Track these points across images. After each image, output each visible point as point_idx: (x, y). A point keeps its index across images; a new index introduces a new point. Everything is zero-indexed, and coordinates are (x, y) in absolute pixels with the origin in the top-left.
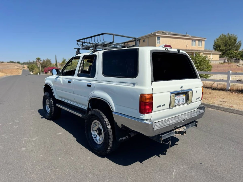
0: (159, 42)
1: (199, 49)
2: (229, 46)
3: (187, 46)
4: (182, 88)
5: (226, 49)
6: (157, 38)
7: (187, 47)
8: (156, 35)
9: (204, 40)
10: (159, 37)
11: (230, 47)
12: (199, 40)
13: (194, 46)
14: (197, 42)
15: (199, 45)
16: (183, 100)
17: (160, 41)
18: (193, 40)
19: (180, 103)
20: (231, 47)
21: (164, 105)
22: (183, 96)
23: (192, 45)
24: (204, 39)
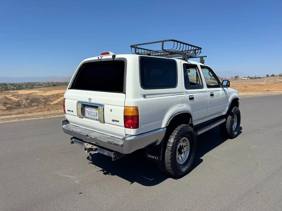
4: (90, 100)
16: (95, 114)
19: (92, 116)
21: (72, 111)
22: (95, 110)
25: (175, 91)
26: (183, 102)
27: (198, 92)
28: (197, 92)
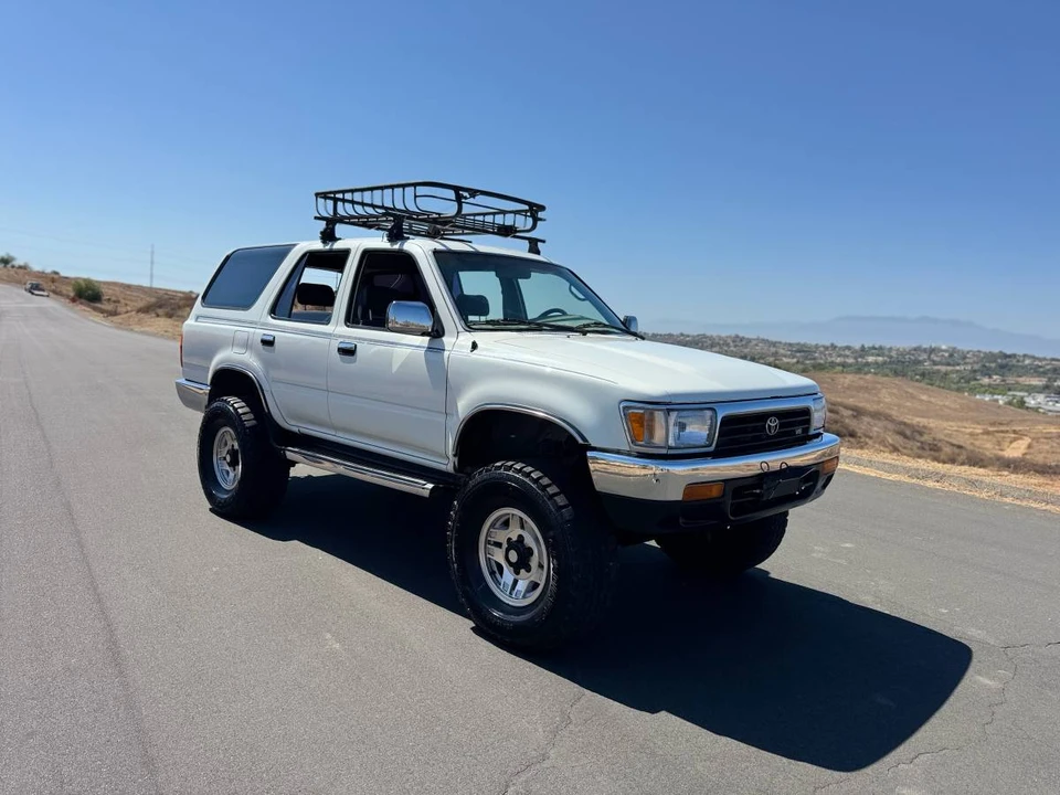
25: (243, 318)
26: (247, 345)
27: (297, 329)
28: (293, 329)
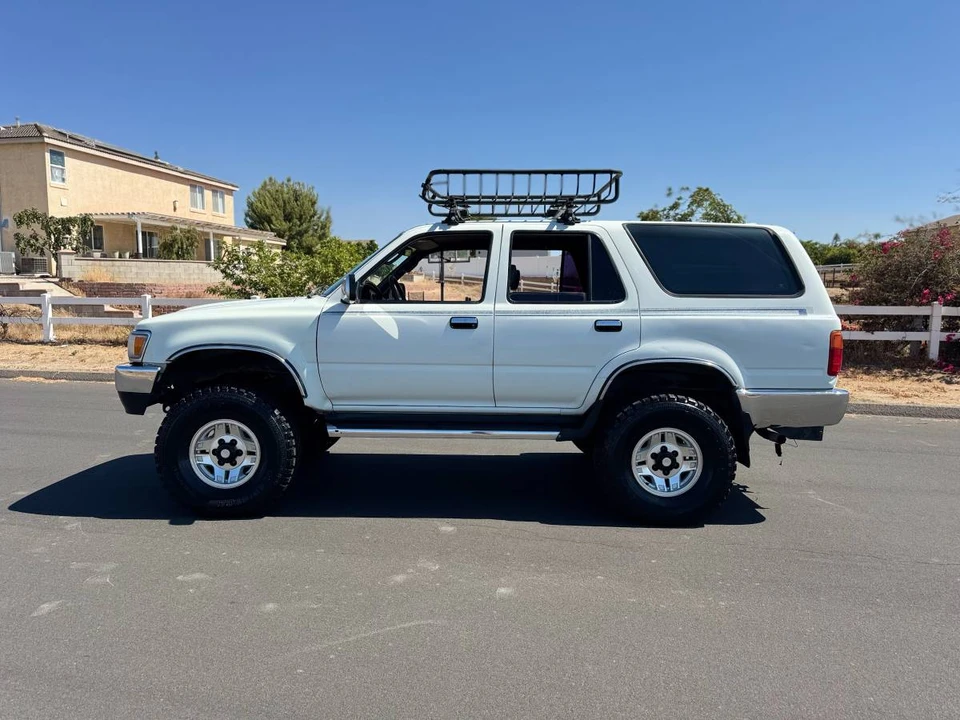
0: (57, 173)
1: (218, 221)
2: (298, 223)
3: (177, 204)
5: (290, 229)
6: (48, 156)
7: (175, 209)
8: (44, 143)
9: (230, 192)
10: (58, 155)
11: (302, 224)
12: (215, 190)
13: (199, 210)
14: (208, 193)
15: (215, 207)
17: (63, 170)
18: (193, 185)
20: (305, 226)
23: (194, 204)
24: (230, 187)
